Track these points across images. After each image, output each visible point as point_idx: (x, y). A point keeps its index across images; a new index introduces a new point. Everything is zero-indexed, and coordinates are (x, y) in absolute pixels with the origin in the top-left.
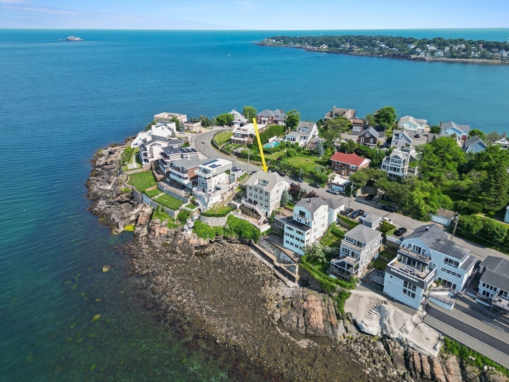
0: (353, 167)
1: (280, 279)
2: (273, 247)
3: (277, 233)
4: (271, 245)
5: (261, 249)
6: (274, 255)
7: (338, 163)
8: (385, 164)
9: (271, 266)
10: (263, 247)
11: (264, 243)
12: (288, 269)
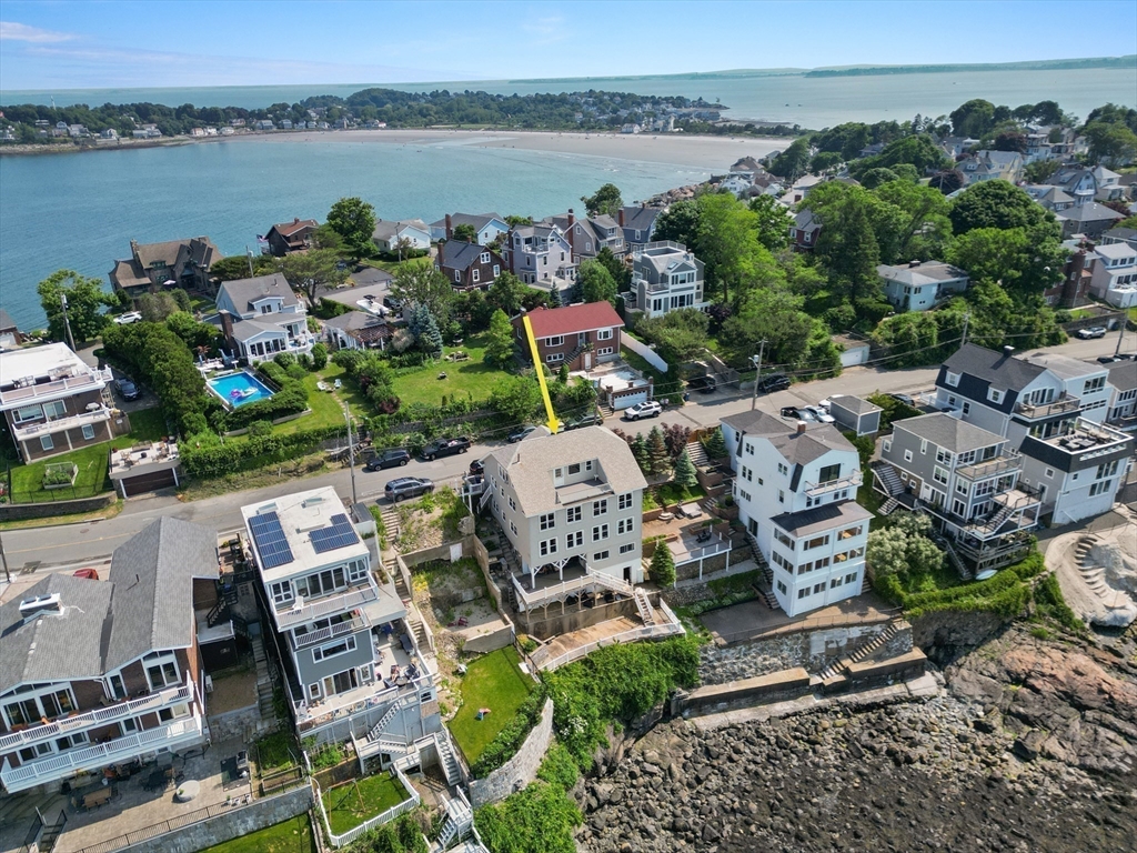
0: (606, 334)
1: (887, 703)
2: (771, 643)
3: (706, 604)
4: (760, 645)
5: (731, 687)
6: (785, 666)
7: (556, 340)
8: (657, 297)
9: (814, 701)
10: (734, 676)
11: (731, 659)
12: (879, 658)
